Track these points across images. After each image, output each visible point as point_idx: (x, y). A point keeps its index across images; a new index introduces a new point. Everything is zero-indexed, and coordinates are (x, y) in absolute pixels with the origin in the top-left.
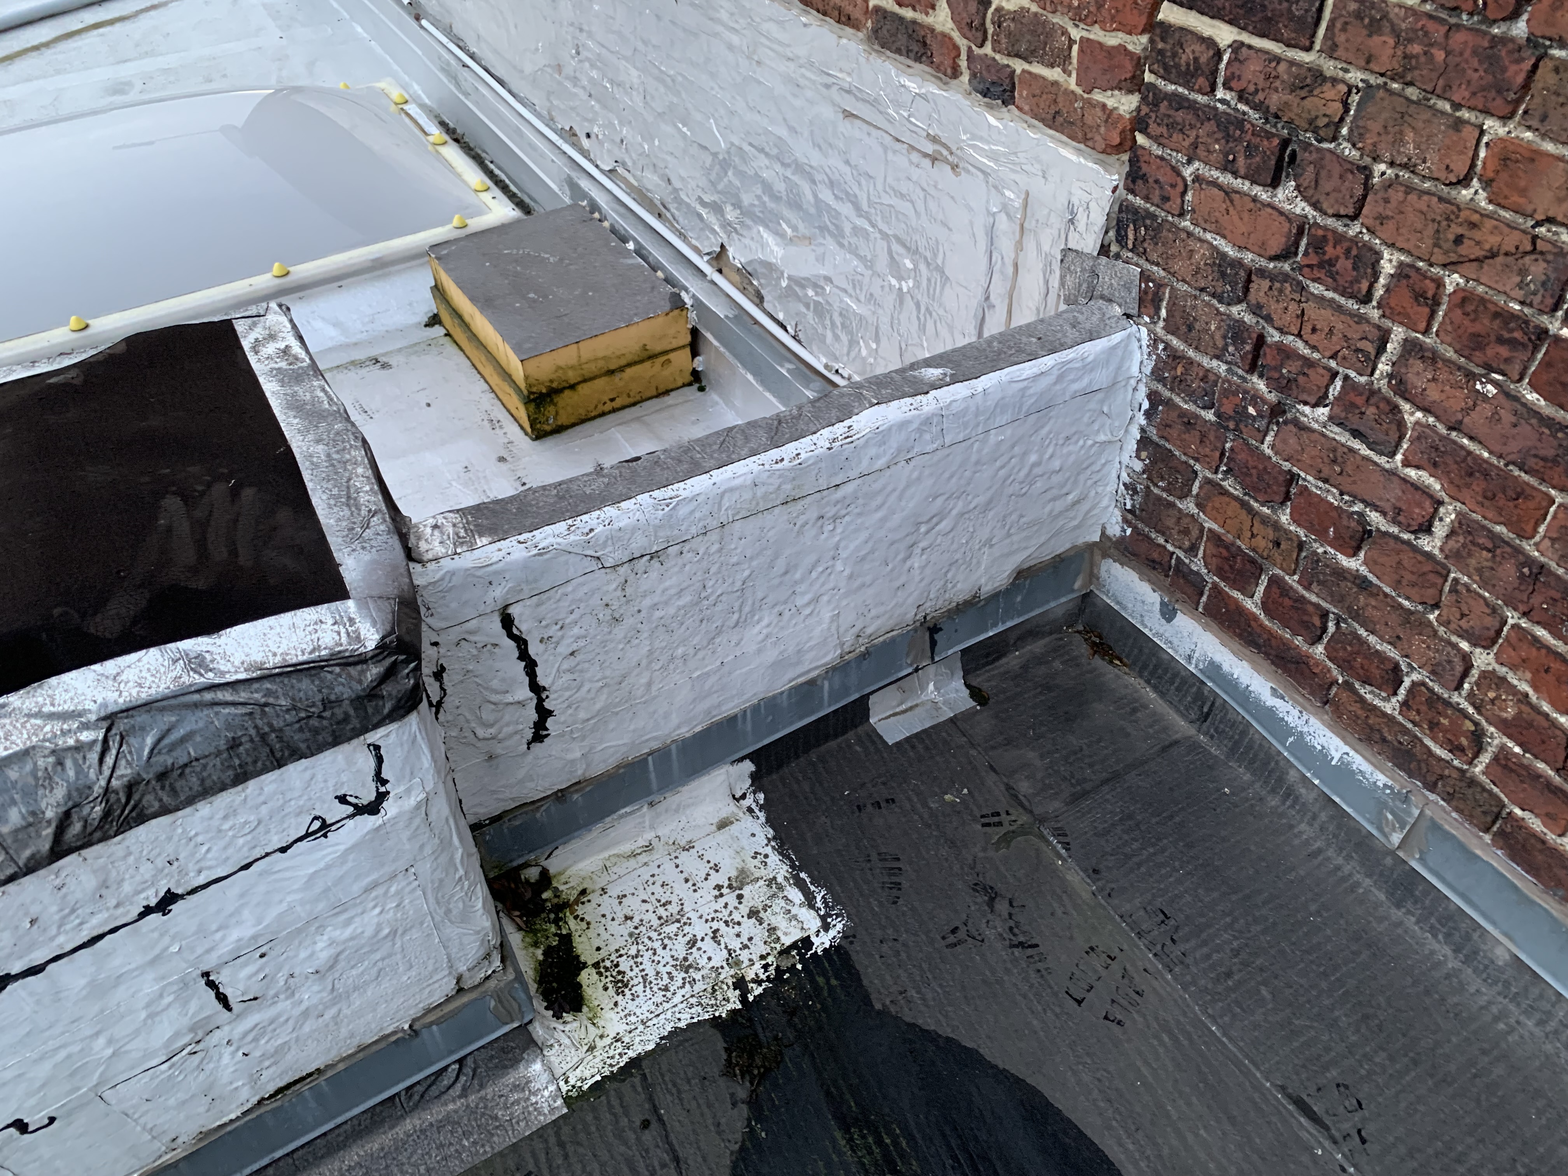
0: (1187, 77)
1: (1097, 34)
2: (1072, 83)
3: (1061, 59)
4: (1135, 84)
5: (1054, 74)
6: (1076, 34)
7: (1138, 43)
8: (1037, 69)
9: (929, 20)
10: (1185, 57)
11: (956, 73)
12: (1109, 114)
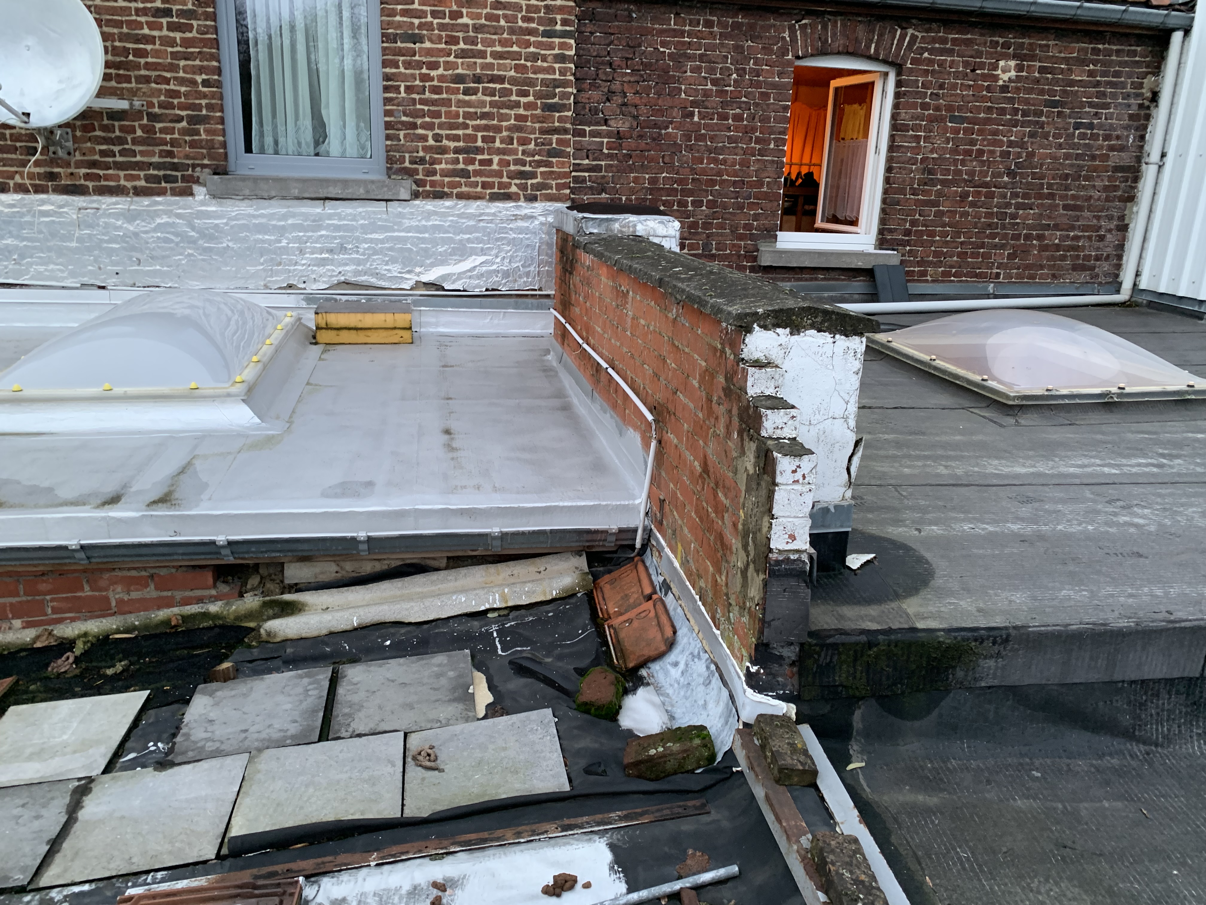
0: (581, 183)
1: (559, 181)
2: (554, 191)
3: (551, 188)
4: (570, 188)
5: (550, 191)
6: (554, 183)
7: (568, 181)
8: (544, 192)
9: (510, 190)
10: (581, 179)
11: (519, 199)
12: (565, 195)
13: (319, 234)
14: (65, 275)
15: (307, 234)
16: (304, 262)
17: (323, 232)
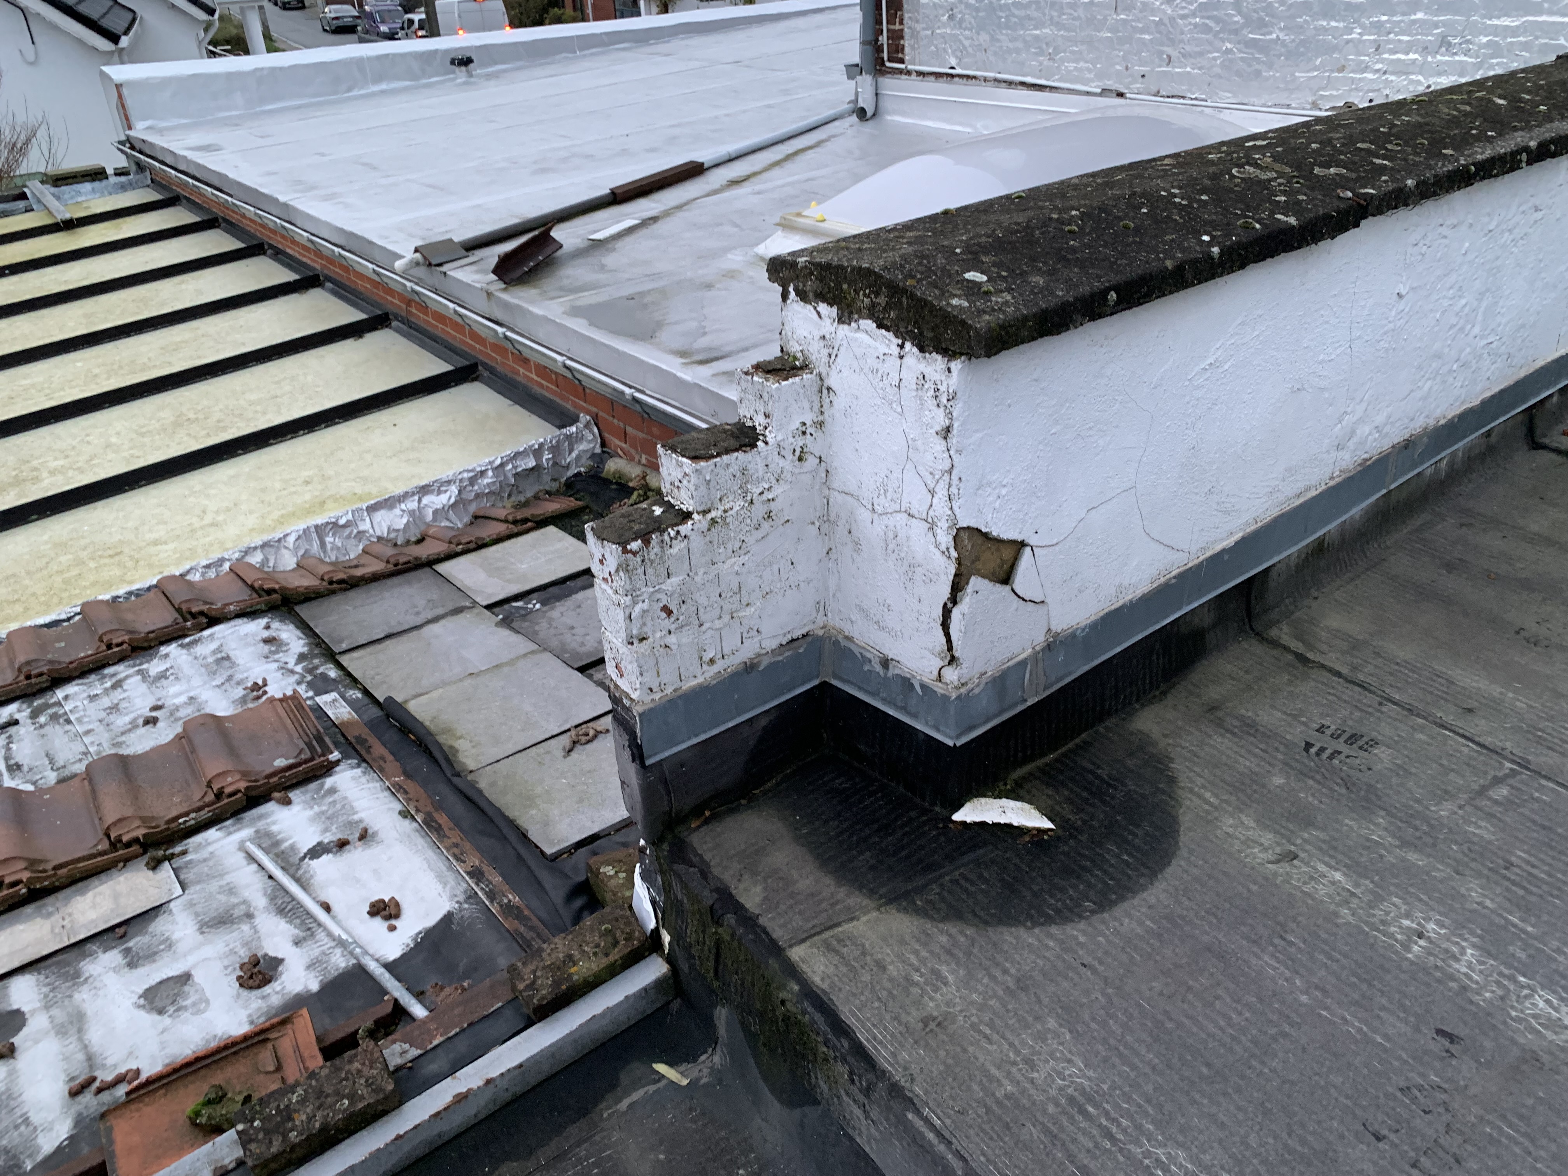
13: (1413, 17)
14: (1092, 76)
15: (1395, 19)
16: (1379, 66)
17: (1420, 15)
